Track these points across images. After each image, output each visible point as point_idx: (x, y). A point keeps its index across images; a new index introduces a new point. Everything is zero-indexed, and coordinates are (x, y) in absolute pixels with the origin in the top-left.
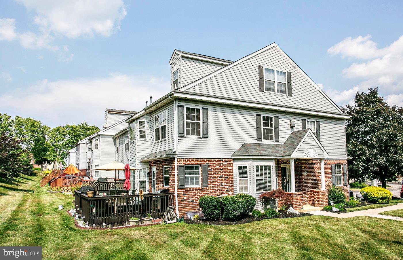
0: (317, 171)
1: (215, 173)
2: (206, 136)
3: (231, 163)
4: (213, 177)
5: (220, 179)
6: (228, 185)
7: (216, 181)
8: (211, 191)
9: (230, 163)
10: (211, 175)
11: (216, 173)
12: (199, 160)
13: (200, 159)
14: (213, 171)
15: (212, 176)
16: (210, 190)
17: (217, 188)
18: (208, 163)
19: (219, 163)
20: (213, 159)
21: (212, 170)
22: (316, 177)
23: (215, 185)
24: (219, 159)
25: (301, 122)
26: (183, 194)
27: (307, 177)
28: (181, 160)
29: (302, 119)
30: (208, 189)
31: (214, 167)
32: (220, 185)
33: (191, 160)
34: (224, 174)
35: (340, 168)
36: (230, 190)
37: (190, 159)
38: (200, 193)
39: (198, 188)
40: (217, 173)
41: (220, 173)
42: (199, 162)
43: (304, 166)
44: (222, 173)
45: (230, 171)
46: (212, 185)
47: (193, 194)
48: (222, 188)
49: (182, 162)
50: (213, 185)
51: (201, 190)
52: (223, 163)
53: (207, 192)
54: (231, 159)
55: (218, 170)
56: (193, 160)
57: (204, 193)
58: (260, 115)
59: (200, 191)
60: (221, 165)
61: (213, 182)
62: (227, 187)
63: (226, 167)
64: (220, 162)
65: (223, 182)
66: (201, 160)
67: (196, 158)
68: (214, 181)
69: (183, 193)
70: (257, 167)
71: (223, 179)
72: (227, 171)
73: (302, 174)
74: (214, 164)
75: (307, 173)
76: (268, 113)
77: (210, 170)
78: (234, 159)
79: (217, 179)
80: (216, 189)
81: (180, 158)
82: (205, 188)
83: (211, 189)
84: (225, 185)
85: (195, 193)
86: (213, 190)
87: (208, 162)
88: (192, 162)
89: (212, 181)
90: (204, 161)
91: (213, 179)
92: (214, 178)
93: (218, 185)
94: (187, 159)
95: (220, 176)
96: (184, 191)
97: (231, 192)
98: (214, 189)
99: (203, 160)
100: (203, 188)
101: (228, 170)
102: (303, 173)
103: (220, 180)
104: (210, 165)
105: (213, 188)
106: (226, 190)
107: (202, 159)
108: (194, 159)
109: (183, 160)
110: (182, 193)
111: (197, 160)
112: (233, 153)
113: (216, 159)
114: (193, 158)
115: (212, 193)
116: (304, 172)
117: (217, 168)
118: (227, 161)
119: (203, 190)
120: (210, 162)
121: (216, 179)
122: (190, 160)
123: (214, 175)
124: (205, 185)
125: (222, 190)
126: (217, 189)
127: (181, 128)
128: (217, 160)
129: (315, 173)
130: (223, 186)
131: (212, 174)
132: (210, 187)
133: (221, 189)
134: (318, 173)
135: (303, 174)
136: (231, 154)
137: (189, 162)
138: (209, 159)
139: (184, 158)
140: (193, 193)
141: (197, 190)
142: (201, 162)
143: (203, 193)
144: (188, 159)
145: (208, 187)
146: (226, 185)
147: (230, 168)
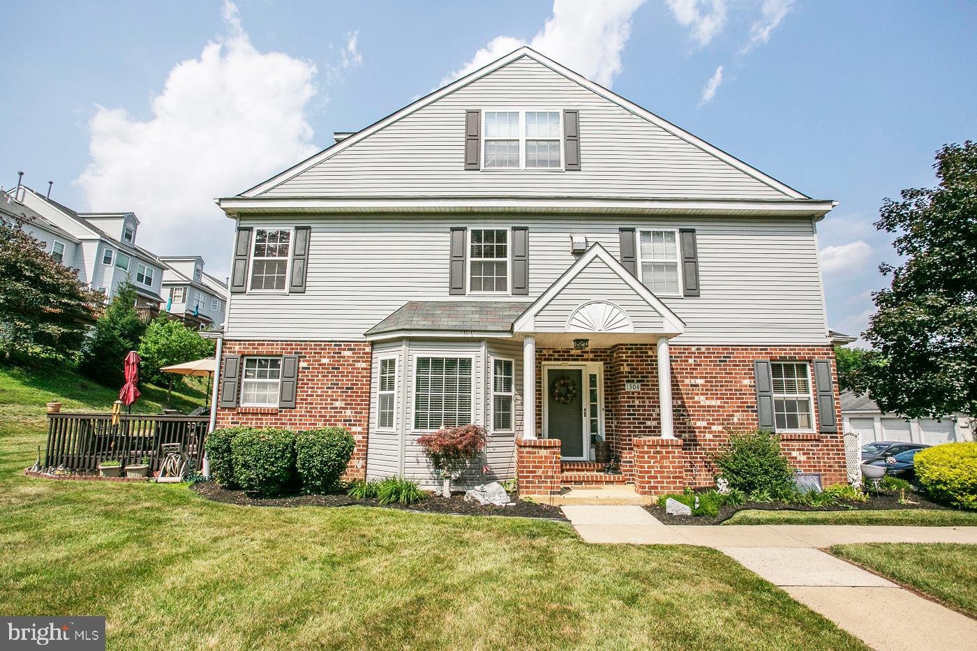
0: (687, 381)
1: (318, 376)
2: (300, 288)
3: (363, 353)
4: (310, 385)
5: (330, 390)
6: (351, 408)
7: (317, 396)
8: (301, 420)
9: (361, 352)
10: (305, 382)
11: (320, 376)
12: (277, 345)
13: (279, 343)
14: (312, 372)
15: (308, 384)
16: (300, 416)
17: (320, 412)
18: (299, 351)
19: (329, 353)
20: (313, 343)
21: (309, 368)
22: (682, 398)
23: (314, 406)
24: (329, 341)
25: (618, 236)
26: (230, 420)
27: (643, 398)
28: (233, 344)
29: (620, 229)
30: (293, 413)
31: (314, 361)
32: (329, 407)
33: (258, 345)
34: (343, 380)
35: (805, 375)
36: (354, 421)
37: (256, 343)
38: (274, 421)
39: (268, 410)
40: (323, 376)
41: (330, 377)
42: (278, 349)
43: (628, 365)
44: (335, 376)
45: (359, 373)
46: (306, 404)
47: (254, 423)
48: (333, 414)
49: (237, 348)
50: (309, 406)
51: (277, 414)
52: (342, 352)
53: (290, 420)
54: (365, 342)
55: (326, 369)
56: (264, 345)
57: (283, 424)
58: (464, 229)
59: (274, 418)
60: (334, 357)
61: (309, 398)
62: (348, 412)
63: (348, 361)
64: (332, 349)
65: (337, 400)
66: (282, 345)
67: (269, 341)
68: (312, 396)
69: (230, 417)
70: (423, 362)
71: (339, 390)
72: (350, 372)
73: (620, 389)
74: (315, 353)
75: (642, 385)
76: (494, 221)
77: (303, 368)
78: (373, 344)
79: (322, 392)
80: (316, 416)
81: (231, 340)
82: (285, 412)
83: (303, 414)
84: (341, 408)
85: (259, 422)
86: (308, 418)
87: (301, 349)
88: (261, 349)
89: (307, 395)
90: (289, 347)
91: (310, 390)
92: (313, 388)
93: (324, 406)
94: (247, 343)
95: (330, 383)
96: (233, 415)
97: (360, 425)
98: (310, 416)
99: (286, 345)
100: (281, 411)
101: (355, 369)
102: (624, 385)
103: (329, 393)
104: (305, 357)
105: (308, 412)
106: (345, 421)
107: (284, 343)
108: (266, 343)
109: (240, 344)
110: (227, 419)
111: (273, 345)
112: (371, 327)
113: (323, 343)
114: (263, 341)
115: (303, 424)
116: (628, 381)
117: (325, 364)
118: (352, 347)
119: (281, 416)
120: (306, 349)
121: (318, 390)
122: (254, 345)
123: (313, 380)
124: (289, 404)
125: (333, 419)
126: (320, 416)
127: (239, 275)
128: (325, 345)
129: (678, 385)
130: (337, 408)
131: (310, 377)
132: (301, 410)
133: (331, 416)
134: (692, 385)
135: (624, 389)
136: (364, 331)
137: (253, 348)
138: (303, 343)
139: (241, 341)
140: (254, 421)
141: (264, 414)
142: (281, 349)
143: (281, 424)
144: (251, 342)
145: (295, 408)
146: (347, 408)
147: (359, 366)
